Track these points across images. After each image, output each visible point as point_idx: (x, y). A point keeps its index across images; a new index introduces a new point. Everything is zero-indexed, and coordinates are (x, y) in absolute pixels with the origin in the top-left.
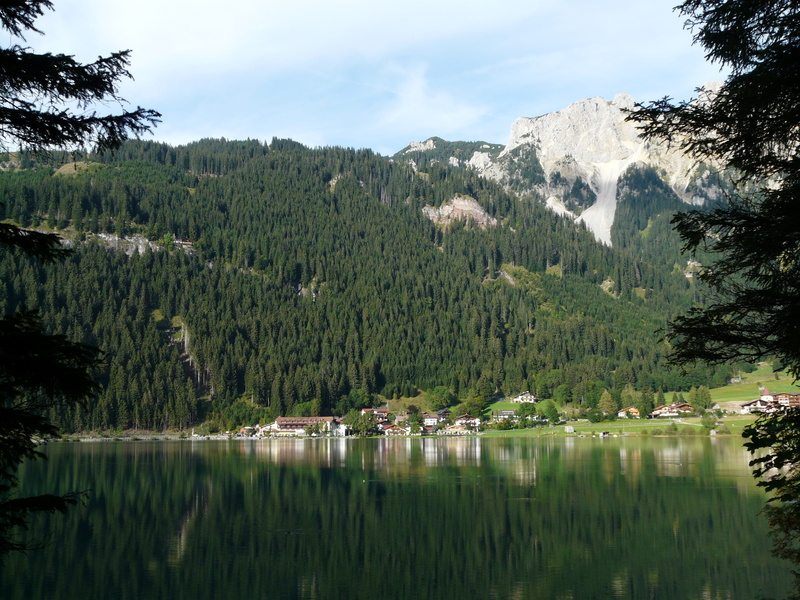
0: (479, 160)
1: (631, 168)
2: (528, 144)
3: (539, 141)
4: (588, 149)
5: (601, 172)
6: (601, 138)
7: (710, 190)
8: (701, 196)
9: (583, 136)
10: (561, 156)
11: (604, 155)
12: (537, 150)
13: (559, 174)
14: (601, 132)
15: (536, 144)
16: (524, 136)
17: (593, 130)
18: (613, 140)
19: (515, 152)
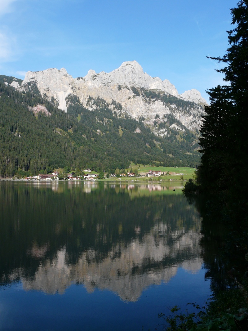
0: (14, 84)
1: (69, 95)
2: (33, 82)
3: (37, 81)
4: (54, 86)
5: (59, 95)
6: (58, 83)
7: (94, 106)
8: (92, 108)
9: (52, 81)
10: (45, 87)
11: (59, 89)
12: (37, 84)
13: (46, 94)
14: (57, 81)
15: (36, 82)
16: (32, 78)
17: (55, 80)
18: (61, 84)
19: (29, 84)
